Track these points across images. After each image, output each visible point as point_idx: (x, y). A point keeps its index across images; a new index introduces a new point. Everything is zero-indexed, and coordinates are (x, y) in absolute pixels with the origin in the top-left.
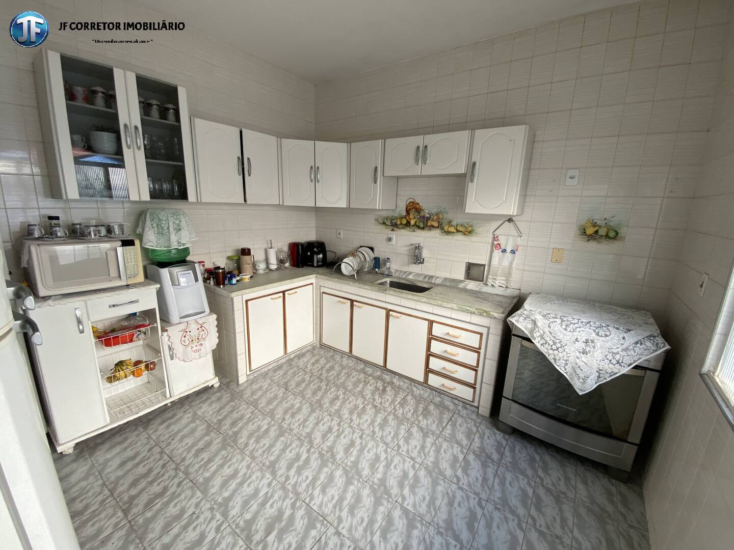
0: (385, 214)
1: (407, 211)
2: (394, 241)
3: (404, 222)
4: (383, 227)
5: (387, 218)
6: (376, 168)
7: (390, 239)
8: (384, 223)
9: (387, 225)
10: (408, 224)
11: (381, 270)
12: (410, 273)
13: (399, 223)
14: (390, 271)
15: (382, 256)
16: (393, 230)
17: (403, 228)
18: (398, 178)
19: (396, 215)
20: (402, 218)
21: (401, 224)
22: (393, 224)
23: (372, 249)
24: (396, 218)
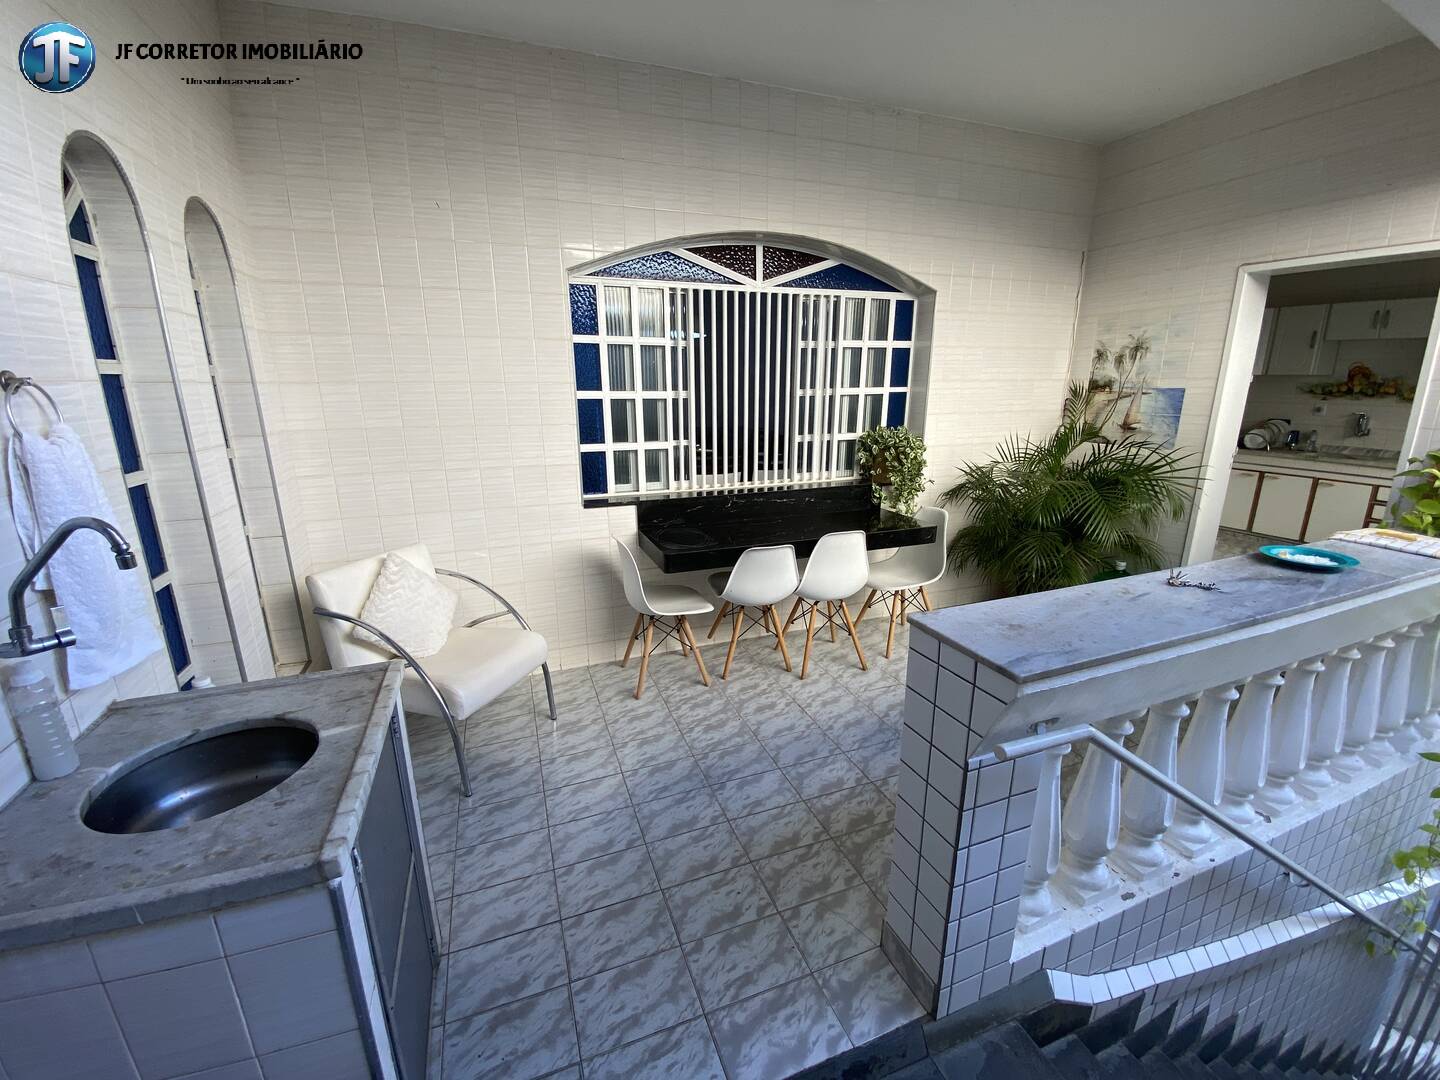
0: (1315, 381)
1: (1349, 375)
2: (1324, 413)
3: (1344, 389)
4: (1308, 396)
5: (1317, 386)
6: (1315, 333)
7: (1319, 410)
8: (1311, 392)
9: (1315, 393)
10: (1350, 392)
11: (1299, 446)
12: (1346, 448)
13: (1335, 390)
14: (1314, 447)
15: (1302, 429)
16: (1324, 399)
17: (1341, 396)
18: (1340, 341)
19: (1331, 381)
20: (1341, 385)
21: (1339, 391)
22: (1327, 392)
23: (1288, 422)
24: (1332, 385)
